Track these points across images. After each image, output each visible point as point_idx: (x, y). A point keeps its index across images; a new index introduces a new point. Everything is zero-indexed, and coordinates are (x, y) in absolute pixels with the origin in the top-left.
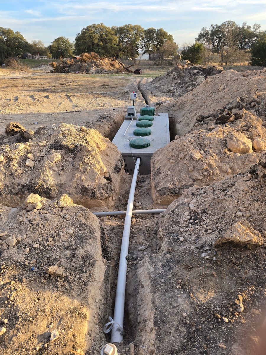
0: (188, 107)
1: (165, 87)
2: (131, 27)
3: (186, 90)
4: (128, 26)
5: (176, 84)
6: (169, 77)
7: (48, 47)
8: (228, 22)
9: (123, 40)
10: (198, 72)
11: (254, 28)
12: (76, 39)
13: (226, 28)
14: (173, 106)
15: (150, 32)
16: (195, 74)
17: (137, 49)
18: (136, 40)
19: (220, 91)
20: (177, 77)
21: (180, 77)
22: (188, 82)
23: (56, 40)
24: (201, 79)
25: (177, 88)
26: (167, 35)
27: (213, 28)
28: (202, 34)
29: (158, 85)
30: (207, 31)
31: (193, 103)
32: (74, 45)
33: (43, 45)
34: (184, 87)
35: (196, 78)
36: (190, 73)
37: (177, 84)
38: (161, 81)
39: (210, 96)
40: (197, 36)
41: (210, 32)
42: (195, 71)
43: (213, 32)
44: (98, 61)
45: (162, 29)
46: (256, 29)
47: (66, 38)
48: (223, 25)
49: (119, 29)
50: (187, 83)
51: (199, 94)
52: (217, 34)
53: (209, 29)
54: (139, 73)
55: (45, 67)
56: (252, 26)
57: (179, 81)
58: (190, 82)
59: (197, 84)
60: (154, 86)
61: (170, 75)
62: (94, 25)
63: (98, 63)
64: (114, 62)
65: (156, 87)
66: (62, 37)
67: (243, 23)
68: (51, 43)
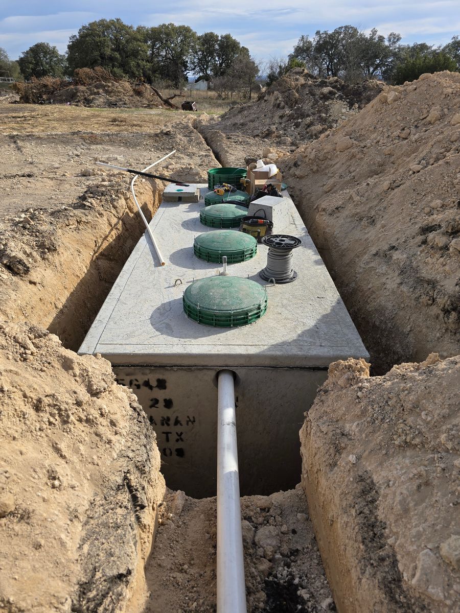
0: (338, 166)
1: (256, 124)
2: (173, 30)
3: (307, 133)
4: (168, 27)
5: (281, 117)
6: (263, 104)
7: (17, 61)
8: (346, 27)
9: (158, 53)
10: (331, 93)
11: (390, 40)
12: (69, 47)
13: (343, 39)
14: (296, 165)
15: (209, 39)
16: (325, 97)
17: (186, 70)
18: (182, 53)
19: (430, 123)
20: (283, 104)
21: (291, 102)
22: (310, 113)
23: (31, 50)
24: (338, 107)
25: (285, 126)
26: (239, 47)
27: (321, 38)
28: (300, 48)
29: (239, 119)
30: (310, 43)
31: (353, 156)
32: (67, 59)
33: (6, 57)
34: (302, 125)
35: (328, 106)
36: (313, 95)
37: (285, 119)
38: (246, 112)
39: (403, 135)
40: (292, 51)
41: (314, 44)
42: (326, 90)
43: (320, 45)
44: (110, 84)
45: (229, 35)
46: (394, 43)
47: (51, 45)
48: (337, 33)
49: (150, 32)
50: (308, 116)
51: (363, 132)
52: (327, 49)
53: (313, 39)
54: (191, 109)
55: (7, 96)
56: (386, 37)
57: (288, 111)
58: (314, 114)
59: (332, 118)
60: (230, 123)
61: (265, 98)
62: (103, 21)
63: (109, 87)
64: (142, 88)
65: (235, 125)
66: (44, 43)
67: (372, 31)
68: (23, 53)
